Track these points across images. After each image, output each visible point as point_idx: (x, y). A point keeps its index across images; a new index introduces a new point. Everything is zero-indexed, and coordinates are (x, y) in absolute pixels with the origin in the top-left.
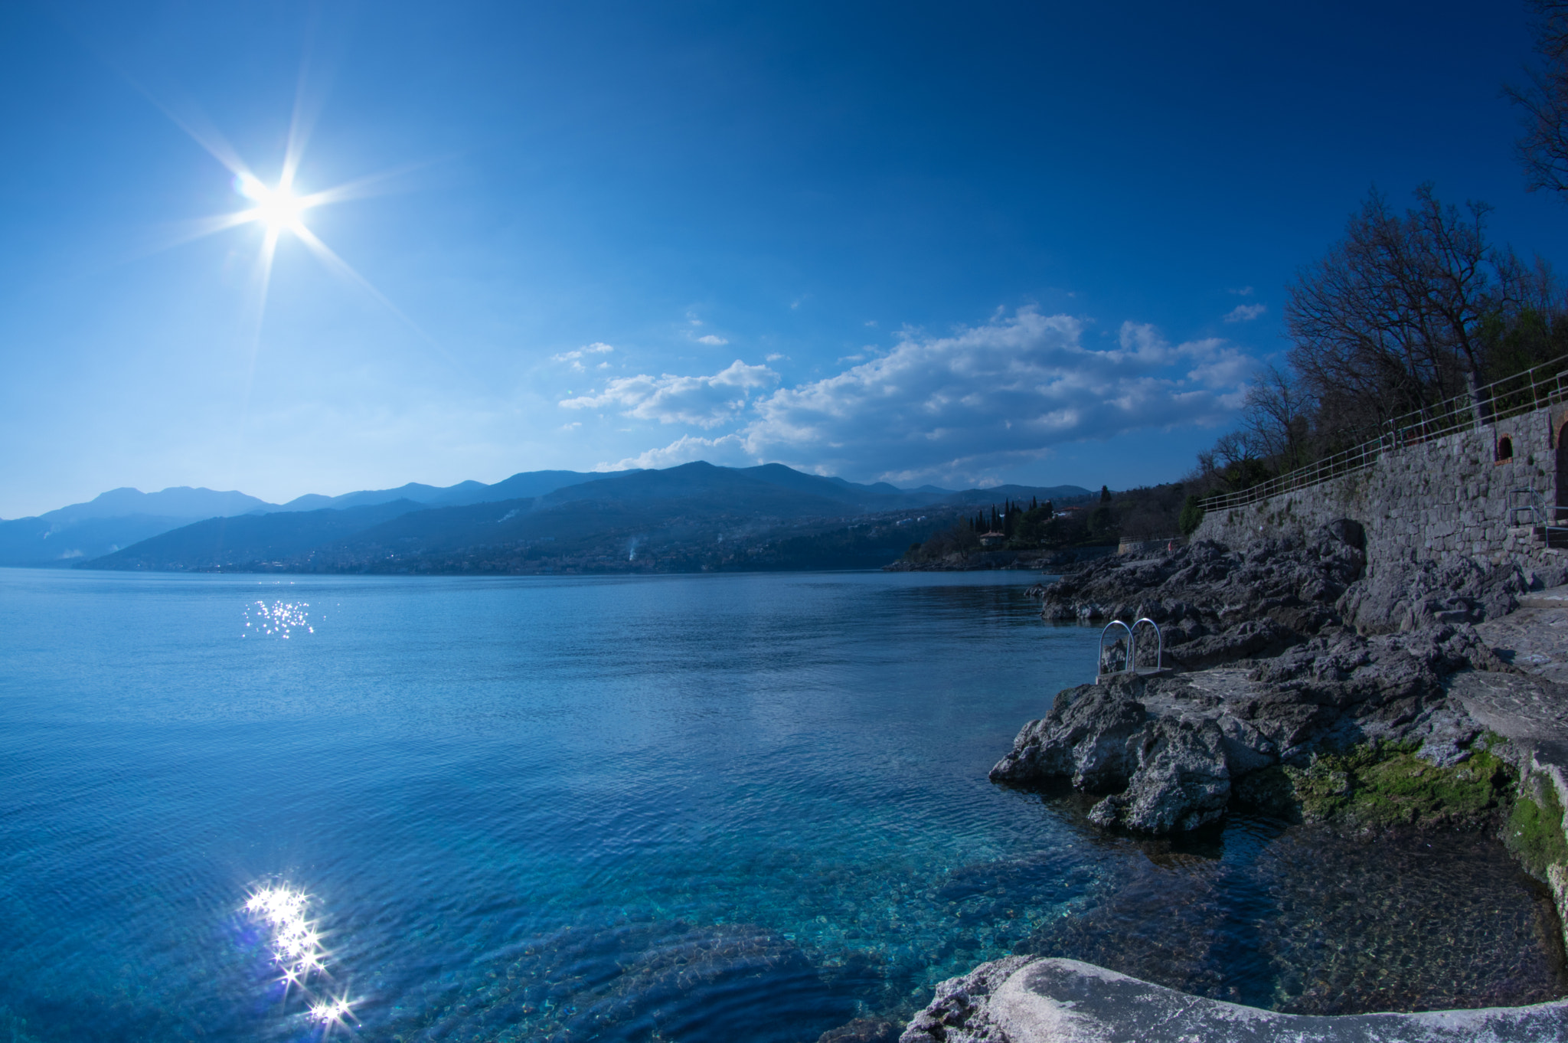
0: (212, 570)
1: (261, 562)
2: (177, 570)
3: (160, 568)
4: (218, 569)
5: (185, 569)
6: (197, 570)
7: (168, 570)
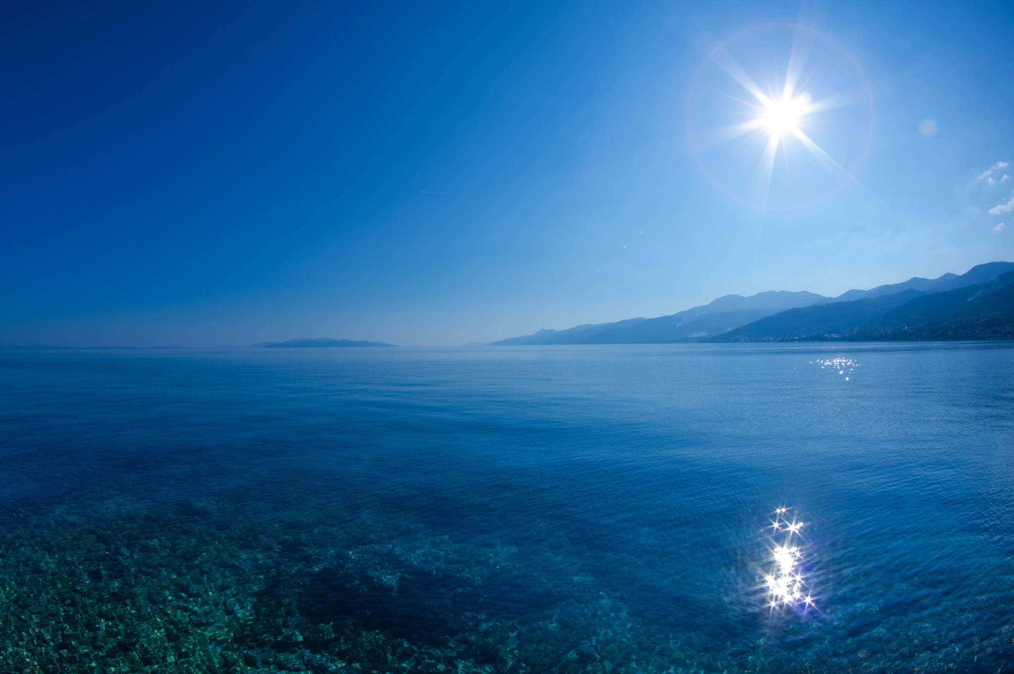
0: (793, 340)
1: (824, 335)
2: (769, 341)
3: (758, 341)
4: (796, 340)
5: (774, 340)
6: (782, 341)
7: (763, 341)
